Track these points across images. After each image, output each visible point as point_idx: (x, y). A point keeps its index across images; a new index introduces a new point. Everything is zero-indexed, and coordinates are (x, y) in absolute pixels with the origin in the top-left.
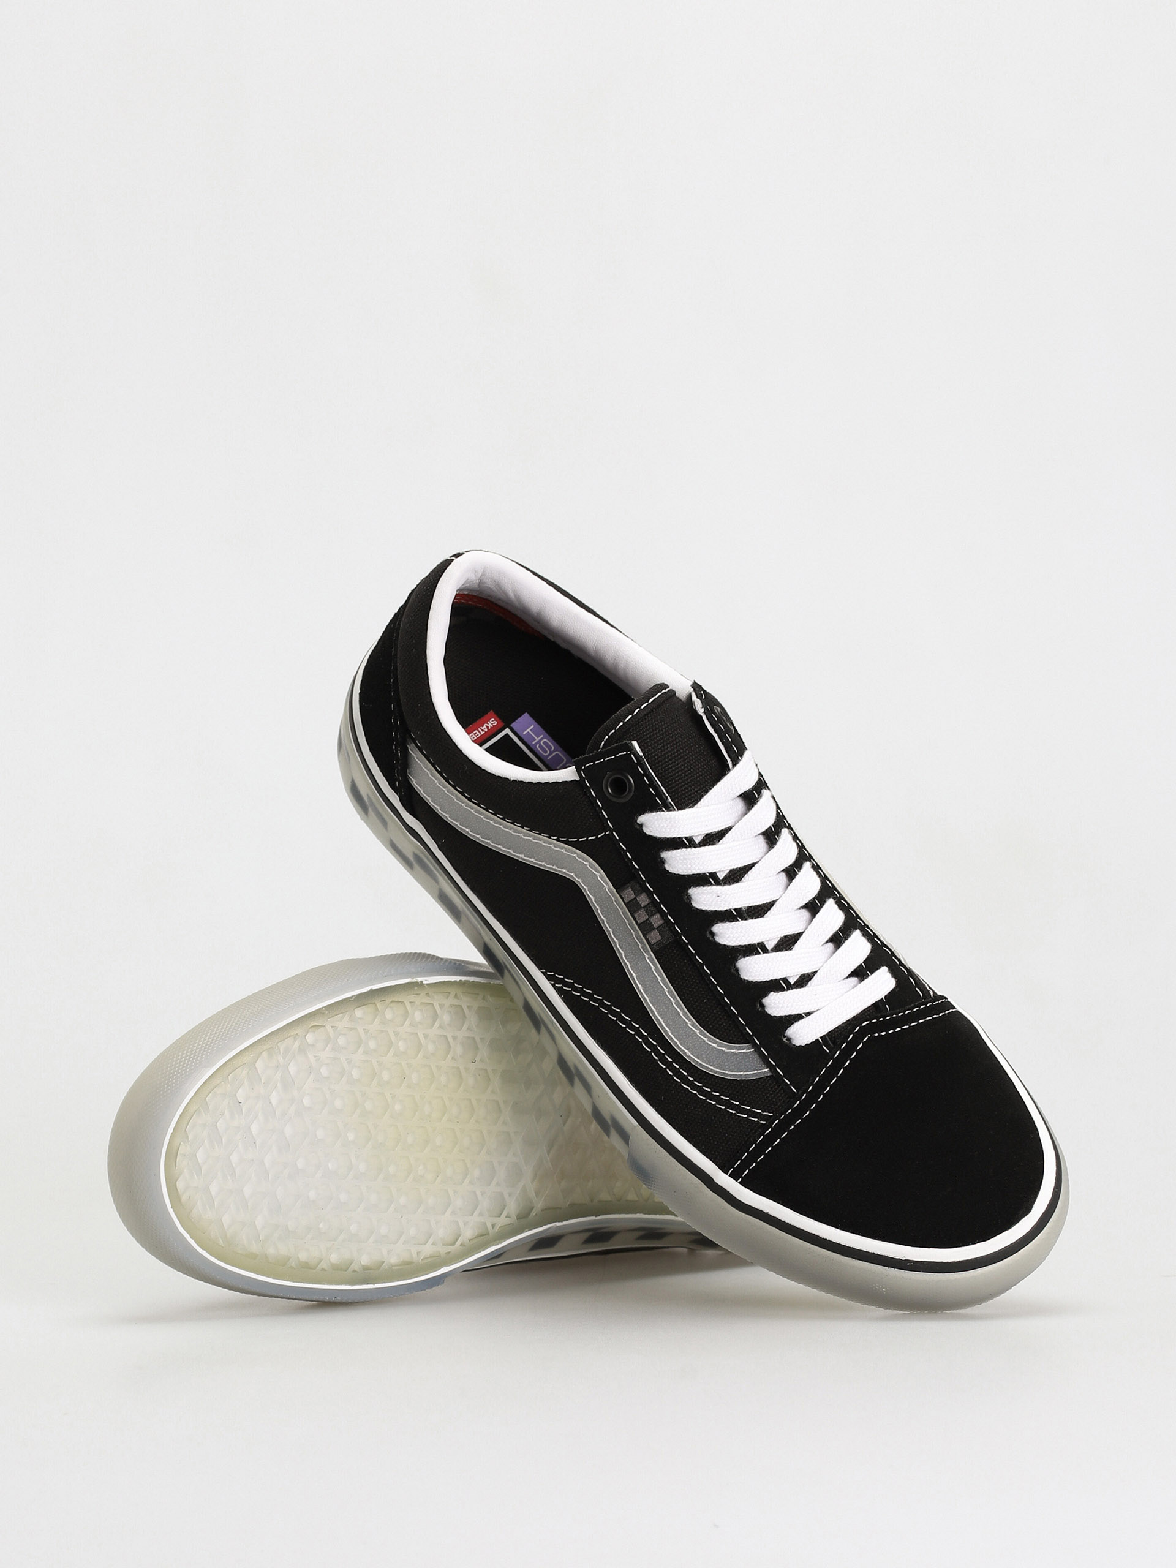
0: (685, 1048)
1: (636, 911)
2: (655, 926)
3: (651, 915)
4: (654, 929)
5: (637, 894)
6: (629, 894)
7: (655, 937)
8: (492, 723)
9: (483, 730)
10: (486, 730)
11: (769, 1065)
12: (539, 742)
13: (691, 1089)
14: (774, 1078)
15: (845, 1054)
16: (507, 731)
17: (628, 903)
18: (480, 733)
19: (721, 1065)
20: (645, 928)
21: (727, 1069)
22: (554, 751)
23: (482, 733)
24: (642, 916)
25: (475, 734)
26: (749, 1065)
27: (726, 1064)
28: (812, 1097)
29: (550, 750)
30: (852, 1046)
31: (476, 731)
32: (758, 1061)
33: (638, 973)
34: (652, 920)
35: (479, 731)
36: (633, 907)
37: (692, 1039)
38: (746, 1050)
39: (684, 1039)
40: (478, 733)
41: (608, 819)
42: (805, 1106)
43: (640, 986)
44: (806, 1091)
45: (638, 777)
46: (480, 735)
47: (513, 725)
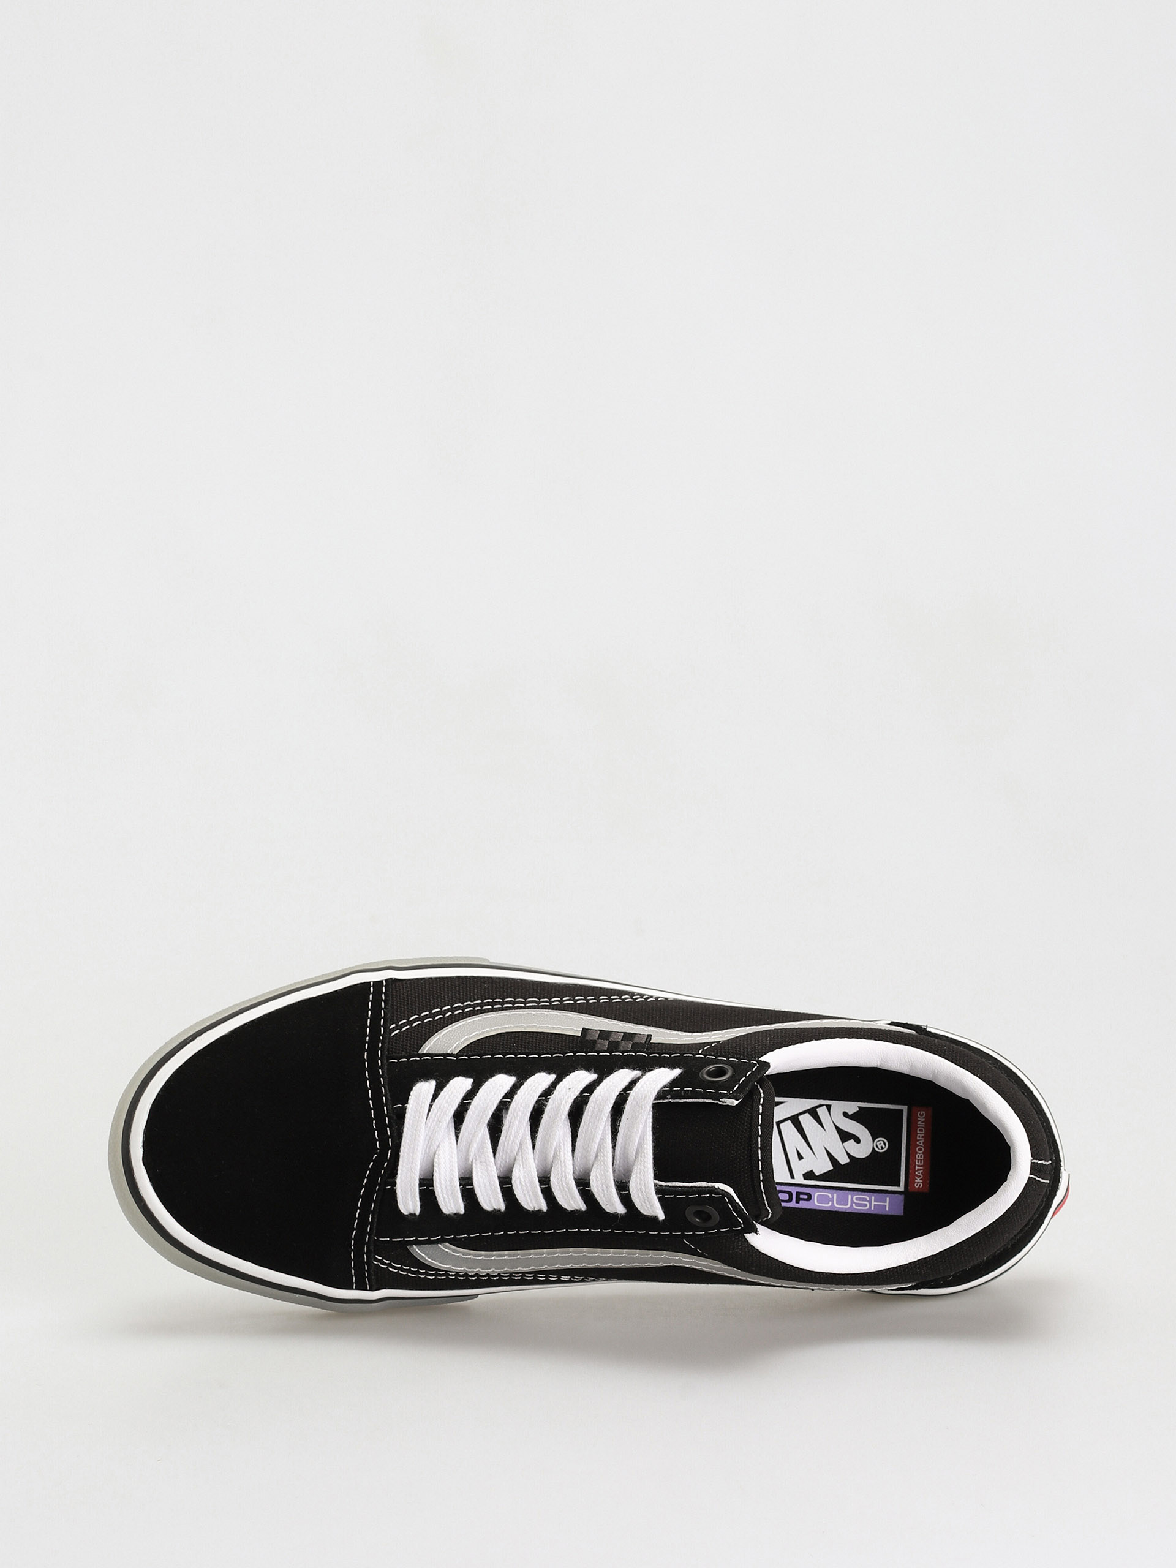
8: (919, 1183)
9: (918, 1170)
10: (916, 1173)
12: (870, 1202)
16: (901, 1188)
18: (918, 1166)
22: (852, 1205)
23: (917, 1168)
25: (921, 1160)
26: (441, 1044)
29: (855, 1203)
31: (922, 1164)
35: (921, 1166)
38: (454, 1049)
40: (919, 1164)
46: (917, 1163)
47: (902, 1197)
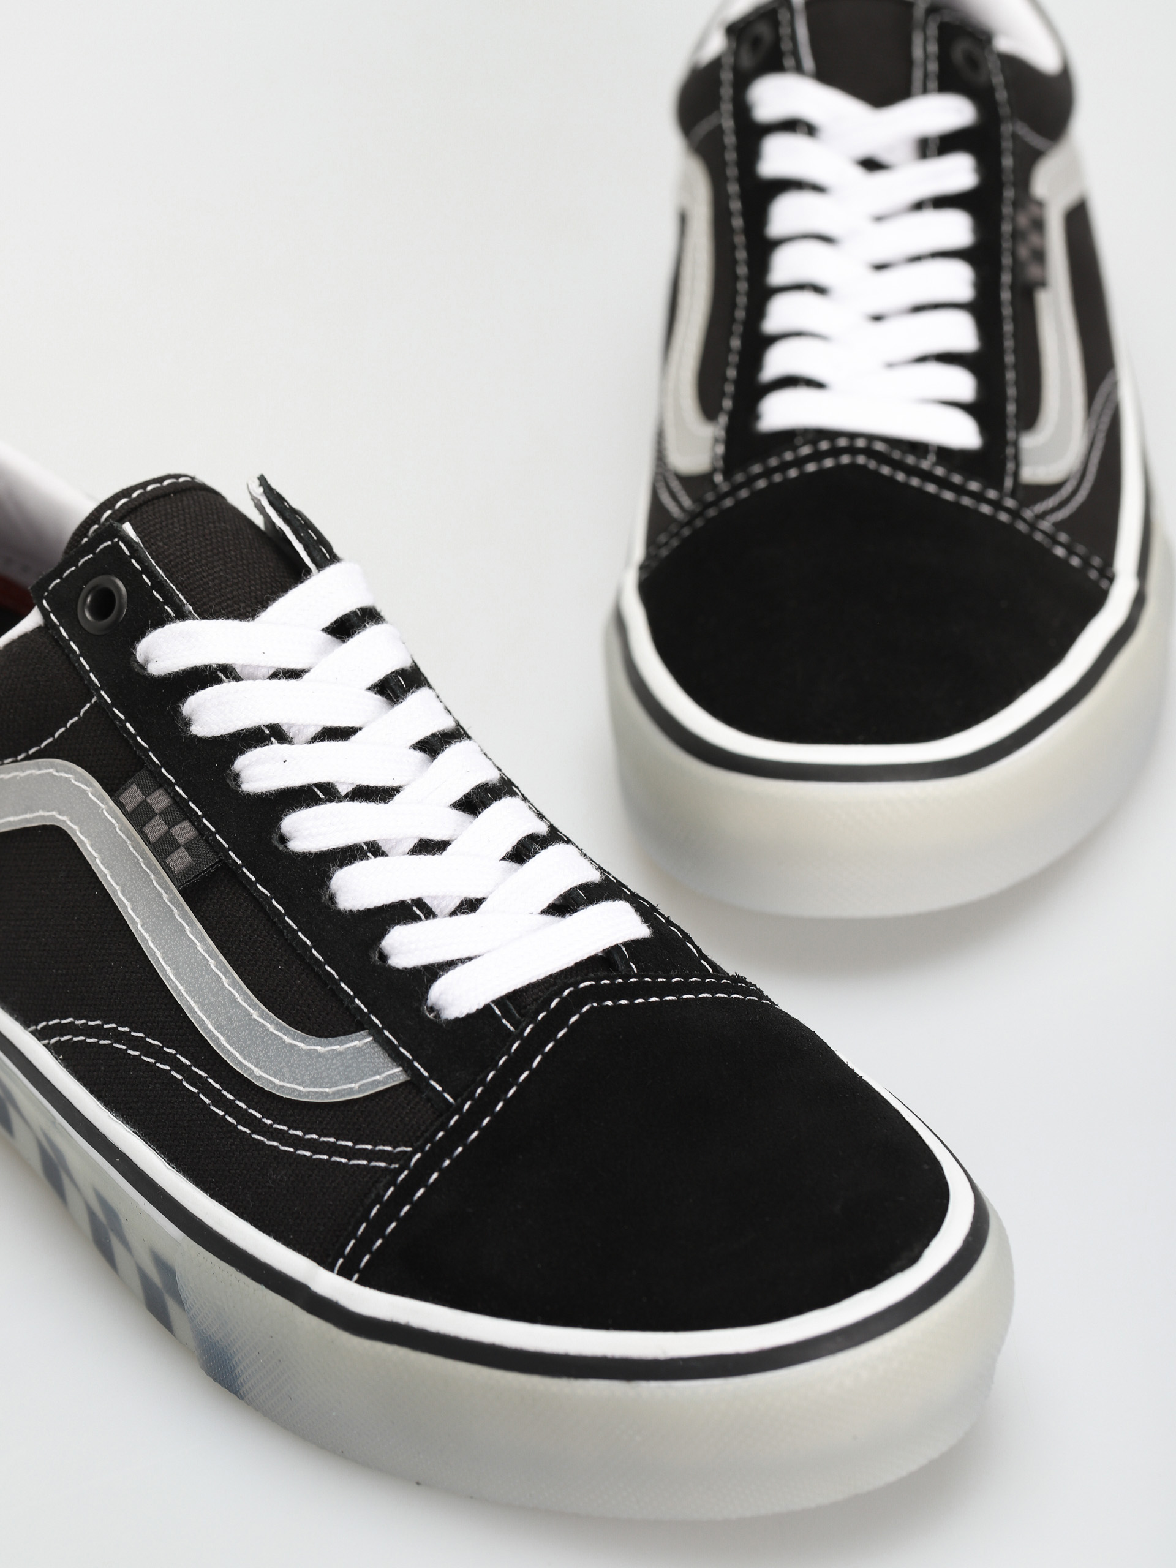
0: (252, 1063)
1: (145, 824)
2: (181, 841)
3: (171, 824)
4: (179, 846)
5: (147, 793)
6: (133, 795)
7: (180, 860)
11: (398, 1059)
13: (268, 1140)
14: (415, 1083)
15: (545, 1031)
17: (133, 812)
19: (317, 1079)
20: (162, 849)
21: (327, 1083)
24: (157, 828)
26: (365, 1067)
27: (325, 1074)
28: (483, 1106)
30: (558, 1018)
32: (380, 1057)
33: (163, 948)
34: (174, 831)
36: (138, 818)
37: (263, 1042)
38: (361, 1041)
39: (249, 1046)
41: (90, 671)
42: (470, 1121)
43: (167, 968)
44: (471, 1096)
45: (132, 579)
